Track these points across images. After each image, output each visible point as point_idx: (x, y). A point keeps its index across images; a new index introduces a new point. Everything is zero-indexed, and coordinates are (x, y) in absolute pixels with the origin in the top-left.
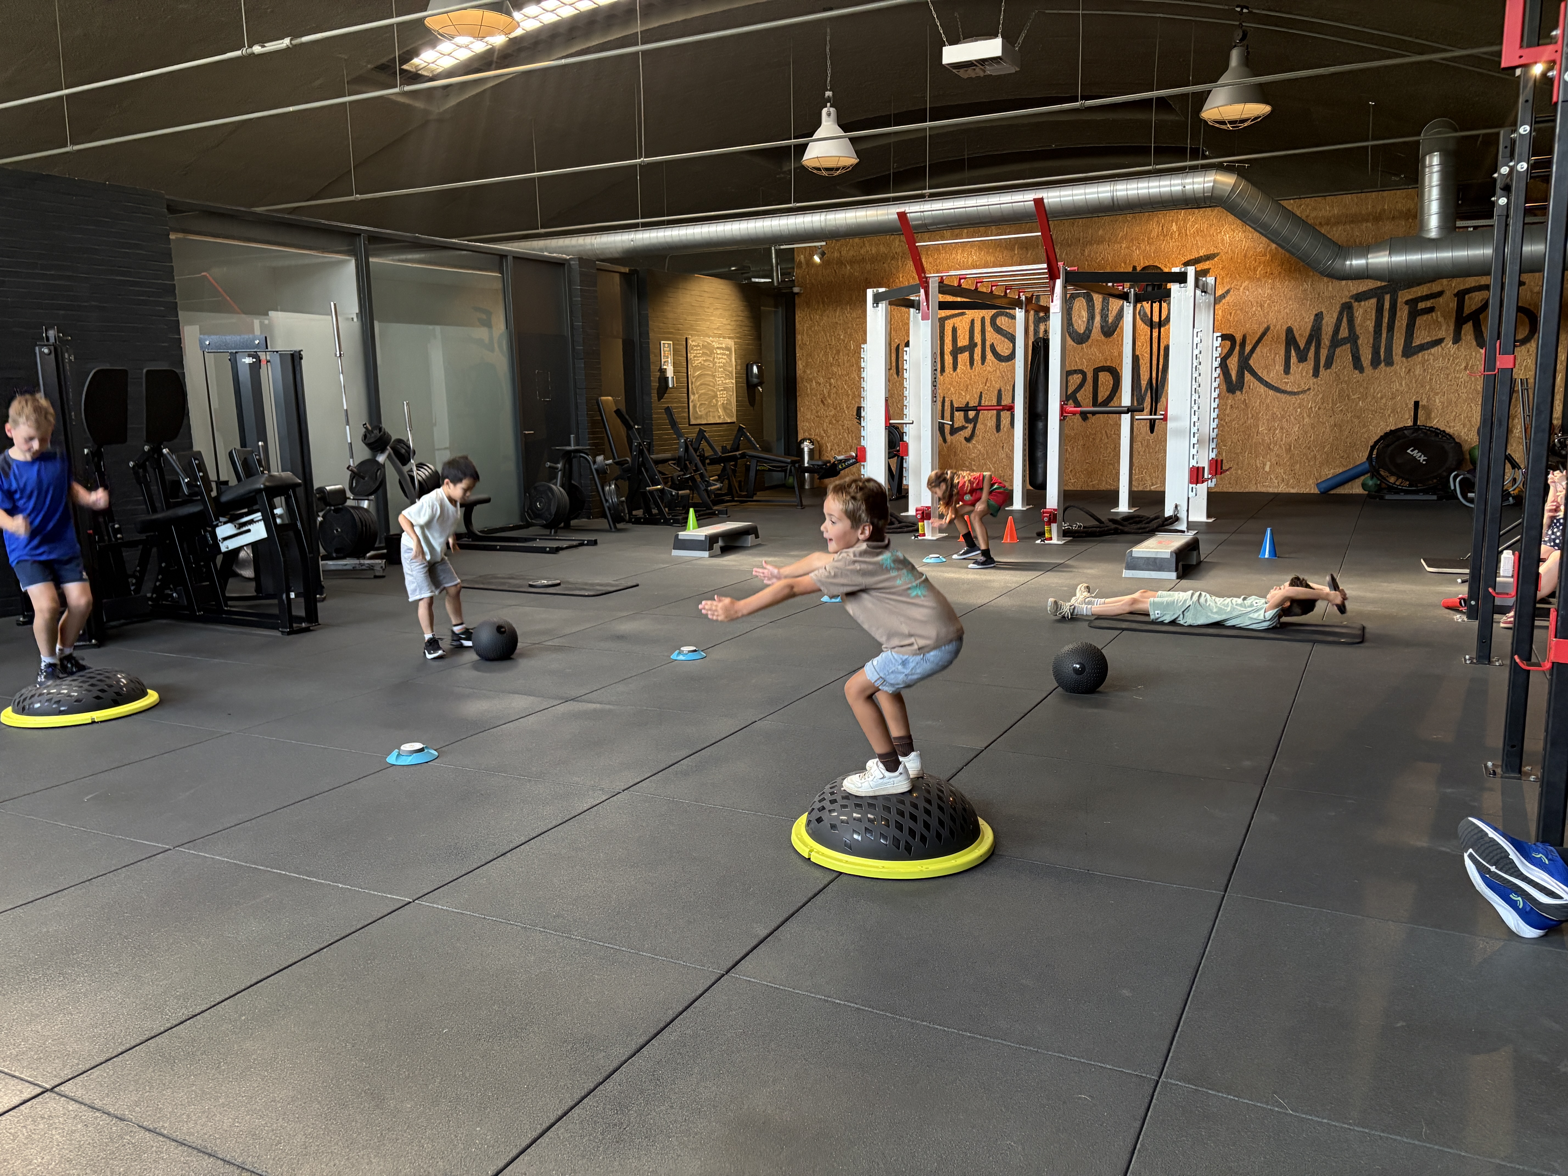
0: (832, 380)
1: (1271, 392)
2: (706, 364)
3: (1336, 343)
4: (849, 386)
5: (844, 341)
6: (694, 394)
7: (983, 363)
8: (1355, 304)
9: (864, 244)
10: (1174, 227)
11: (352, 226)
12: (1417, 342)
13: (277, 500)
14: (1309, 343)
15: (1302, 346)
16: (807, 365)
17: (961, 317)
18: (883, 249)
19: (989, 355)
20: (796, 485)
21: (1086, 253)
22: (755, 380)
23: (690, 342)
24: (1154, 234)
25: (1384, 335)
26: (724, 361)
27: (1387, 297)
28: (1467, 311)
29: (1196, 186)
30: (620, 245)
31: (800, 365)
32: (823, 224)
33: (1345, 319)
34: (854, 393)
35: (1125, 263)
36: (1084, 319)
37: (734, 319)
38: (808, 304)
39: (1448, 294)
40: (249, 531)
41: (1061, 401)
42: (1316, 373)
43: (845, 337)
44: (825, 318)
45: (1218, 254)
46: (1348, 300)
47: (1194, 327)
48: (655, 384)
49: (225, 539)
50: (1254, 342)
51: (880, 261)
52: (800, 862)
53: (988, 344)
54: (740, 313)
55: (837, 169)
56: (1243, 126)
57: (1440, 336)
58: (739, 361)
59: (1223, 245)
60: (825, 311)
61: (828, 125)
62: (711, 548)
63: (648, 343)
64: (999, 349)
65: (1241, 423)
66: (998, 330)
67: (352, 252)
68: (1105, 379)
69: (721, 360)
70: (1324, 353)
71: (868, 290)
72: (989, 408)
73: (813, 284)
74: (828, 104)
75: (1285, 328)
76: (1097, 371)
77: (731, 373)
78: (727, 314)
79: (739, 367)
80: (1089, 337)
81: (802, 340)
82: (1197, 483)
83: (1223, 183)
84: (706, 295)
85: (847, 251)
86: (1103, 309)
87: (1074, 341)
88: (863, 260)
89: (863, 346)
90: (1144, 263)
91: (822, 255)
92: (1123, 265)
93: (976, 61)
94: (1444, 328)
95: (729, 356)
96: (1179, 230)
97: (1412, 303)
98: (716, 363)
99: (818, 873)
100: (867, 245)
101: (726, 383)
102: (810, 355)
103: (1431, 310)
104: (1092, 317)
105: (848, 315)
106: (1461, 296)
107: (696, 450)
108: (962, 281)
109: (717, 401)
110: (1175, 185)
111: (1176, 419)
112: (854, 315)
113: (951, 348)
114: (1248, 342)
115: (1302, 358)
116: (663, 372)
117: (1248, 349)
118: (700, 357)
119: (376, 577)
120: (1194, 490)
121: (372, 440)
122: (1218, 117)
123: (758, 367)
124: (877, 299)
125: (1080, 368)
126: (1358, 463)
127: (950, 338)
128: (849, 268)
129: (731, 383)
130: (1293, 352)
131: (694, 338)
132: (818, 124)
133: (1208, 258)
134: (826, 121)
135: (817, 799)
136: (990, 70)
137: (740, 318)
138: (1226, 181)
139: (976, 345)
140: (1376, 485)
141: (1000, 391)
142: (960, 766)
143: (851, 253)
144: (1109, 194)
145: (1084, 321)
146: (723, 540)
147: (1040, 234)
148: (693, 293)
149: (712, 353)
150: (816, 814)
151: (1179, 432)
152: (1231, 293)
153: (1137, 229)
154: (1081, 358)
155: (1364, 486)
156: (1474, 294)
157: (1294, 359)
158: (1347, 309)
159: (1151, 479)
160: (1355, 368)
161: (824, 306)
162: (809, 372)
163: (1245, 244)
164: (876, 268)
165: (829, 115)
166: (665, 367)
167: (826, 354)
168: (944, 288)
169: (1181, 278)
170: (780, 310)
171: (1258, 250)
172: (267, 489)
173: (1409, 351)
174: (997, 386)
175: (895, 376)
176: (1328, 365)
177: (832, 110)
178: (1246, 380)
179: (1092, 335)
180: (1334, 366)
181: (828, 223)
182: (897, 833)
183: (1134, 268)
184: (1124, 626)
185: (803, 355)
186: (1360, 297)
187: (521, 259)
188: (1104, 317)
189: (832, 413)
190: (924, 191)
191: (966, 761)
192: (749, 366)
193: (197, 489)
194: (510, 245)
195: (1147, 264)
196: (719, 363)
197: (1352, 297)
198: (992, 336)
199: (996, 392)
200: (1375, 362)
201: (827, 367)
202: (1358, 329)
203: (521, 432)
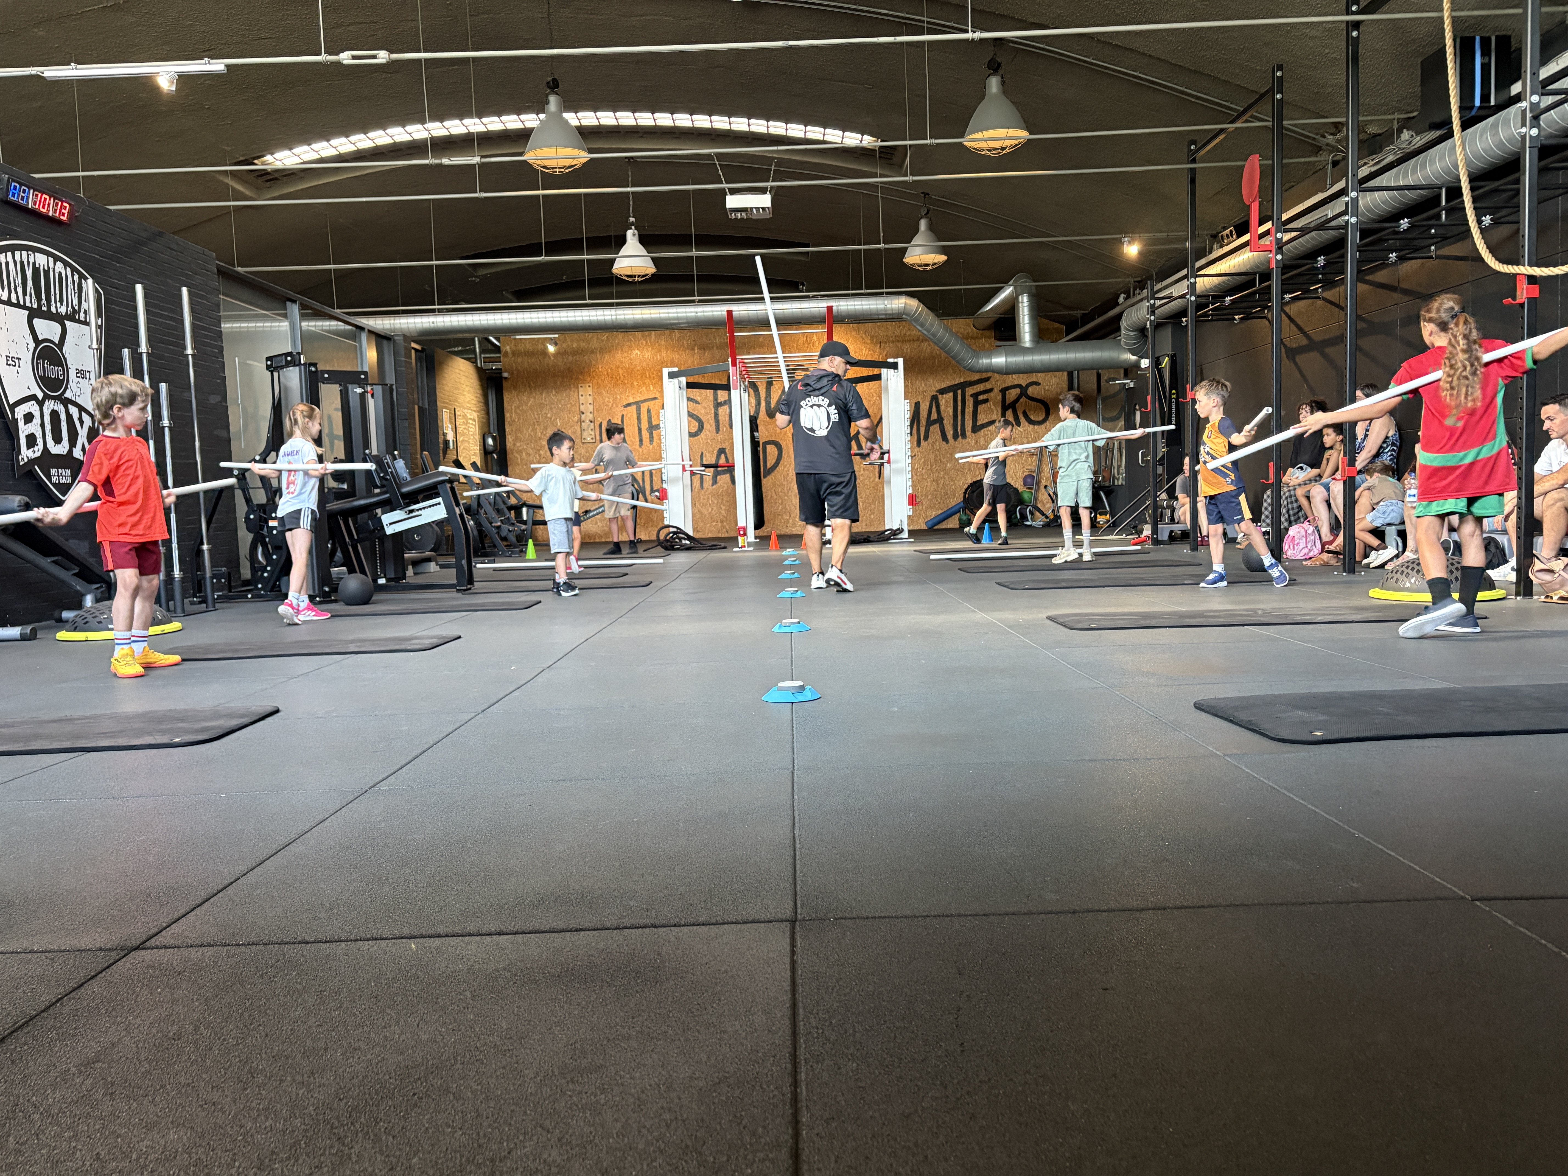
2: (465, 431)
3: (930, 423)
5: (551, 419)
6: (460, 456)
12: (979, 423)
14: (912, 423)
22: (491, 448)
23: (457, 413)
25: (959, 418)
26: (473, 430)
27: (959, 392)
28: (1008, 402)
29: (893, 306)
31: (509, 439)
33: (934, 407)
37: (477, 395)
38: (515, 387)
39: (996, 390)
42: (919, 444)
44: (532, 400)
46: (935, 393)
48: (441, 445)
49: (391, 524)
54: (479, 392)
55: (639, 276)
56: (929, 268)
57: (993, 419)
60: (531, 393)
63: (436, 410)
68: (771, 450)
69: (471, 429)
70: (922, 430)
73: (519, 371)
74: (632, 228)
76: (765, 444)
77: (477, 440)
79: (480, 437)
81: (511, 417)
83: (910, 305)
84: (462, 373)
88: (566, 353)
89: (661, 410)
91: (556, 345)
93: (748, 208)
94: (995, 412)
95: (476, 427)
97: (975, 396)
98: (469, 431)
101: (474, 449)
103: (986, 401)
106: (1004, 391)
110: (879, 304)
112: (559, 397)
116: (445, 435)
118: (462, 424)
123: (492, 438)
124: (674, 376)
126: (954, 505)
128: (552, 358)
129: (477, 449)
131: (458, 409)
132: (624, 244)
134: (630, 243)
138: (912, 303)
148: (456, 371)
149: (468, 423)
151: (899, 471)
155: (960, 520)
156: (1011, 391)
158: (934, 399)
160: (943, 440)
161: (531, 389)
162: (518, 445)
164: (578, 359)
165: (634, 235)
166: (447, 432)
167: (534, 430)
169: (894, 366)
170: (496, 391)
173: (976, 429)
177: (638, 233)
179: (759, 417)
186: (942, 391)
187: (371, 332)
190: (694, 298)
192: (485, 437)
193: (385, 482)
196: (471, 431)
197: (938, 391)
200: (955, 436)
202: (943, 413)
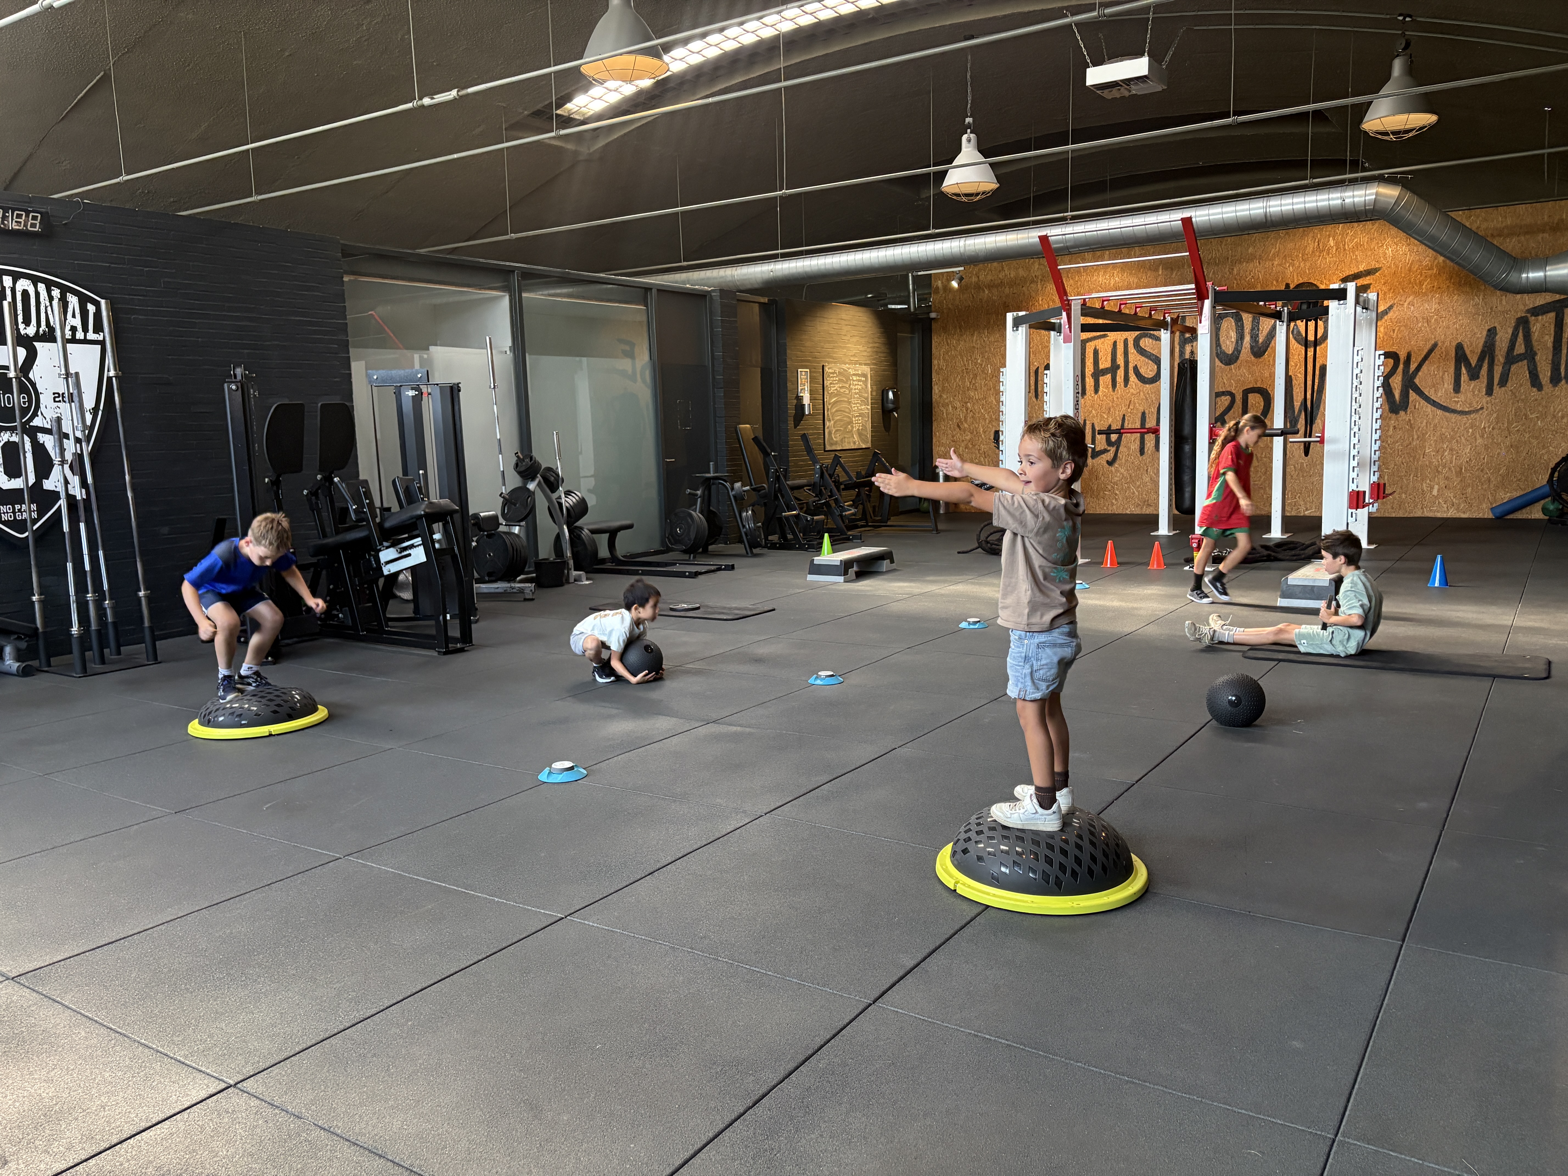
0: (969, 404)
1: (1439, 412)
2: (842, 390)
3: (1511, 359)
4: (986, 410)
5: (982, 365)
6: (829, 421)
7: (1126, 386)
8: (1532, 319)
9: (1003, 268)
10: (1332, 243)
11: (508, 264)
13: (435, 526)
14: (1481, 359)
15: (1474, 362)
16: (943, 390)
17: (1103, 339)
18: (1021, 272)
19: (1133, 378)
20: (931, 510)
21: (1235, 272)
22: (891, 406)
23: (826, 369)
24: (1310, 249)
26: (859, 387)
27: (1566, 311)
29: (1356, 200)
30: (759, 276)
31: (936, 390)
32: (962, 250)
33: (1521, 335)
34: (991, 417)
35: (1277, 281)
36: (1233, 340)
37: (871, 345)
38: (945, 329)
40: (409, 555)
41: (1210, 424)
42: (1489, 391)
43: (982, 361)
44: (962, 343)
45: (1379, 269)
46: (1523, 315)
47: (1354, 346)
48: (792, 412)
49: (388, 563)
50: (1420, 359)
51: (1019, 284)
52: (945, 894)
53: (1131, 366)
54: (876, 340)
55: (977, 194)
56: (1407, 136)
58: (875, 388)
59: (1385, 258)
60: (961, 335)
61: (968, 151)
62: (846, 573)
63: (786, 372)
64: (1142, 371)
65: (1405, 444)
66: (1142, 352)
67: (507, 288)
68: (1255, 400)
69: (856, 387)
70: (1498, 371)
71: (1008, 314)
72: (1132, 431)
73: (949, 309)
74: (969, 131)
75: (1454, 344)
76: (1246, 393)
77: (867, 399)
78: (863, 340)
79: (874, 393)
80: (1237, 358)
81: (939, 365)
82: (1357, 508)
83: (1386, 196)
84: (843, 322)
85: (986, 275)
86: (1253, 329)
87: (1221, 362)
88: (1002, 284)
89: (1002, 370)
90: (1298, 280)
91: (961, 279)
92: (1275, 283)
93: (1121, 81)
95: (865, 382)
96: (1337, 244)
98: (852, 389)
99: (965, 906)
100: (1006, 269)
101: (861, 409)
102: (946, 379)
104: (1241, 337)
105: (986, 339)
107: (831, 476)
108: (1105, 303)
109: (852, 427)
110: (1333, 199)
111: (1334, 441)
112: (992, 339)
113: (1093, 371)
114: (1413, 359)
115: (1474, 376)
116: (799, 399)
117: (1413, 367)
118: (836, 384)
119: (526, 600)
120: (1354, 515)
121: (522, 469)
122: (1381, 128)
123: (894, 393)
124: (1017, 323)
125: (1228, 389)
126: (1538, 486)
127: (1091, 360)
128: (987, 292)
129: (867, 409)
130: (1464, 370)
131: (830, 365)
132: (958, 150)
133: (1369, 273)
134: (966, 148)
135: (962, 829)
136: (1135, 90)
137: (877, 345)
138: (1390, 193)
139: (1118, 367)
140: (1558, 509)
141: (1143, 414)
142: (1110, 800)
143: (989, 277)
144: (1261, 211)
145: (1232, 342)
146: (859, 566)
147: (1188, 254)
148: (830, 321)
149: (848, 379)
150: (962, 845)
151: (1337, 455)
152: (1395, 308)
153: (1290, 245)
154: (1229, 379)
155: (1544, 510)
157: (1464, 376)
158: (1523, 323)
159: (1306, 504)
160: (1533, 385)
161: (961, 331)
162: (945, 396)
163: (1409, 258)
164: (1015, 291)
165: (969, 141)
166: (801, 395)
167: (963, 378)
168: (1086, 310)
169: (1340, 295)
170: (916, 335)
171: (1424, 263)
172: (427, 515)
174: (1141, 409)
175: (1034, 400)
176: (1503, 382)
177: (972, 136)
178: (1411, 399)
179: (1241, 355)
180: (1509, 384)
181: (967, 248)
182: (1047, 867)
183: (1287, 285)
184: (1280, 657)
185: (939, 380)
186: (1536, 311)
187: (664, 292)
188: (1254, 337)
189: (968, 438)
190: (1066, 214)
191: (1116, 795)
192: (885, 392)
193: (363, 515)
194: (654, 278)
195: (1301, 281)
196: (855, 389)
197: (1528, 311)
198: (1135, 358)
199: (1140, 415)
200: (1555, 380)
201: (964, 392)
202: (1535, 343)
203: (663, 460)
